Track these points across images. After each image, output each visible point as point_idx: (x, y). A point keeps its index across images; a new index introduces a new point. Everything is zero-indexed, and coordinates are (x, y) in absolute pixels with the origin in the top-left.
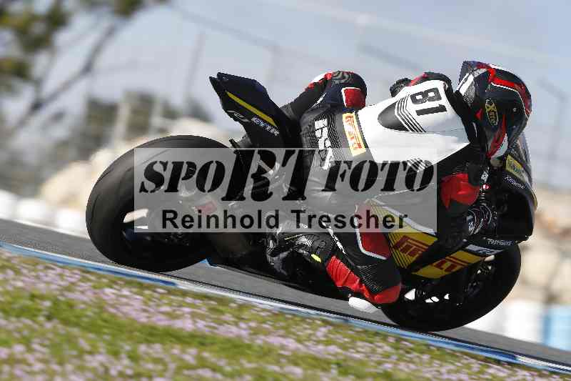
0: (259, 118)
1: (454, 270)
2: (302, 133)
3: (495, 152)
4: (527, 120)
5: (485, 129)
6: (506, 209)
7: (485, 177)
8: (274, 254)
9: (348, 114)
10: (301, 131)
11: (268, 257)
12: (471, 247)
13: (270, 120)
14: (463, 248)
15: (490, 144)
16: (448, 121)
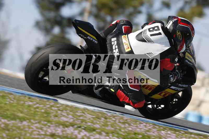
0: (90, 37)
1: (166, 96)
2: (107, 43)
3: (181, 50)
4: (193, 38)
5: (176, 41)
6: (185, 73)
7: (176, 60)
8: (96, 89)
9: (124, 36)
10: (107, 42)
11: (94, 90)
12: (172, 87)
13: (94, 38)
14: (169, 88)
15: (178, 47)
16: (162, 38)
